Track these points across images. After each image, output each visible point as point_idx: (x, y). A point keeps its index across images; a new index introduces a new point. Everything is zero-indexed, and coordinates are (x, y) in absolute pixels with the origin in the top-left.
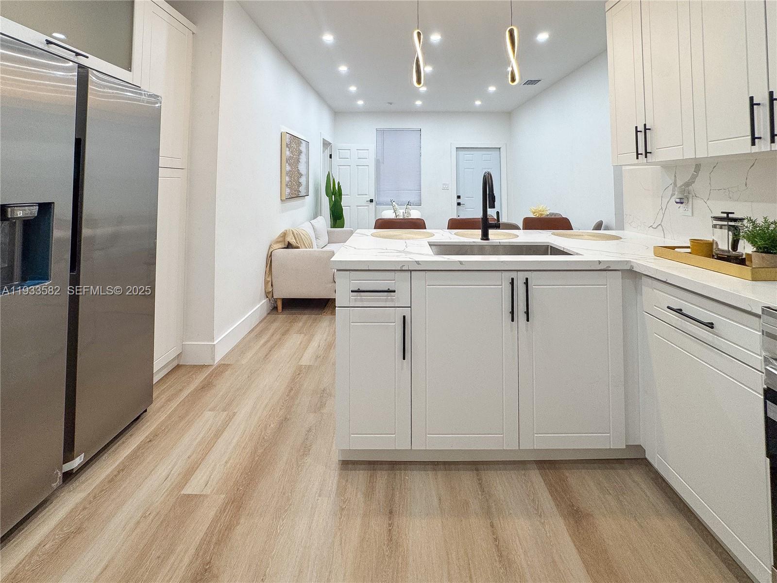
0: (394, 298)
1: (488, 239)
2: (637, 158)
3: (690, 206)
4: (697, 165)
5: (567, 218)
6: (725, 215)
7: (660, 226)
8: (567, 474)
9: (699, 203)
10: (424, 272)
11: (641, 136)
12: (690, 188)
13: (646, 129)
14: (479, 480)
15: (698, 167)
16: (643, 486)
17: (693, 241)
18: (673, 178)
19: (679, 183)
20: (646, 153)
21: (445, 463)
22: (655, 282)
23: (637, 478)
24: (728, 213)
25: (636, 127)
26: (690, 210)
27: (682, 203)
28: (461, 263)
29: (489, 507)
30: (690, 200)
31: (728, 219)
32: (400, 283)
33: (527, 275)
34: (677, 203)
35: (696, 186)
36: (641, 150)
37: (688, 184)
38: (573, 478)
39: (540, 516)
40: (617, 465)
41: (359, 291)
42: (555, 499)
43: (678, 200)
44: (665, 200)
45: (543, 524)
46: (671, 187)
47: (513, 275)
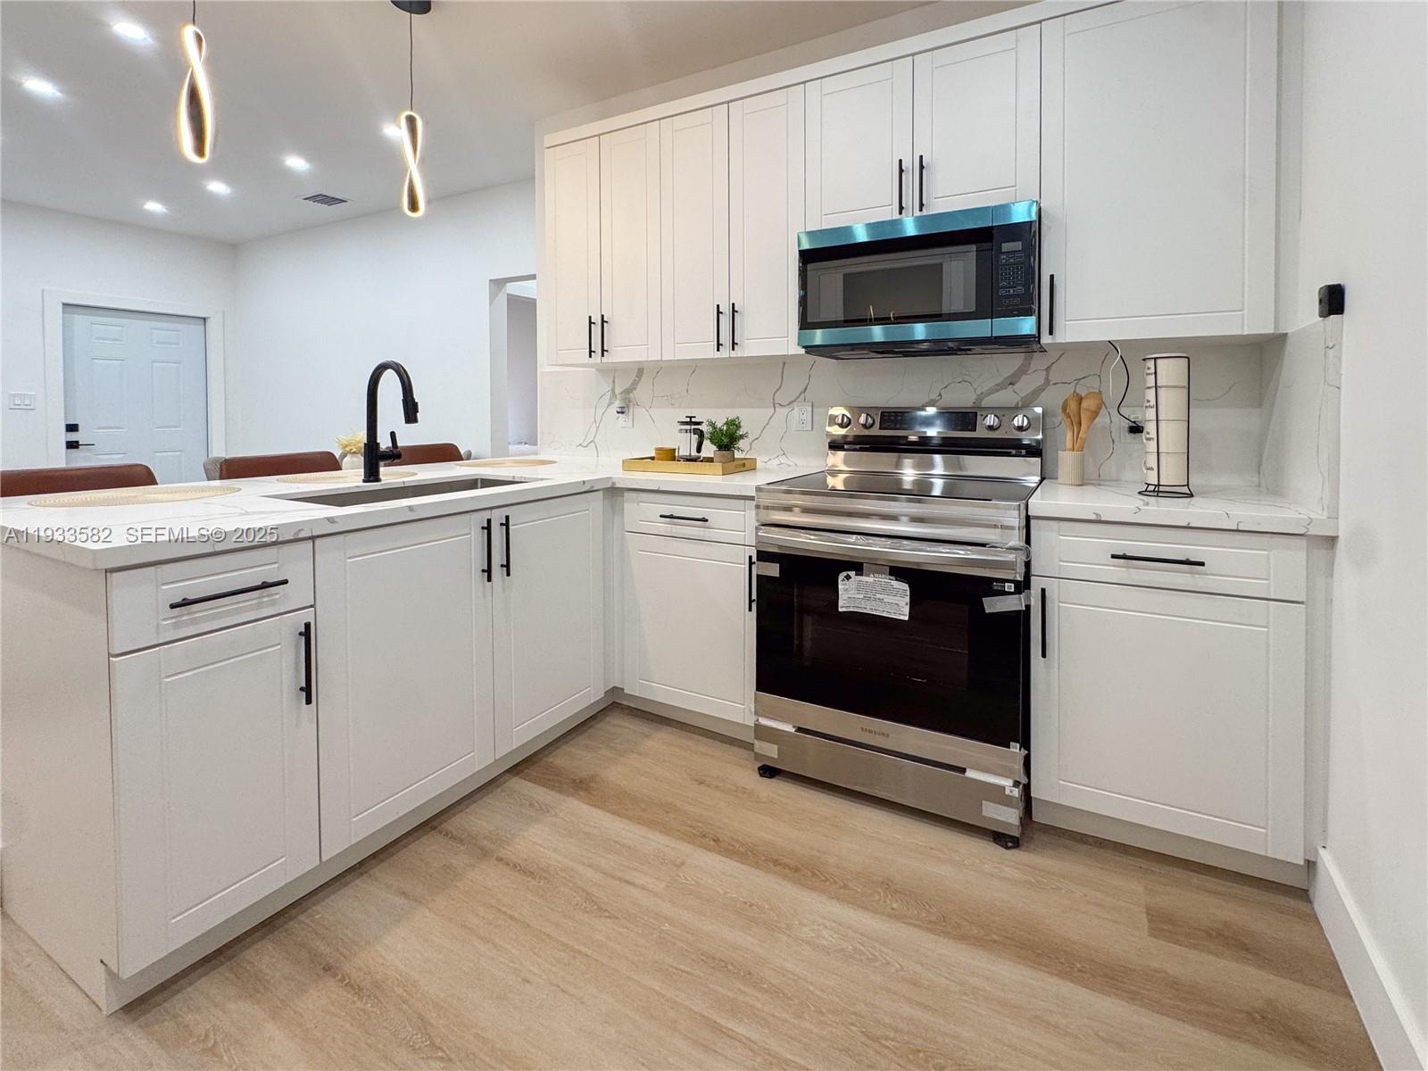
0: (277, 597)
1: (378, 480)
2: (590, 356)
3: (631, 418)
4: (639, 369)
5: (452, 444)
6: (688, 420)
7: (592, 444)
8: (551, 760)
9: (640, 413)
10: (341, 537)
11: (596, 330)
12: (631, 395)
13: (603, 321)
14: (447, 835)
15: (640, 372)
16: (625, 724)
17: (657, 449)
18: (611, 381)
19: (618, 391)
20: (603, 351)
21: (374, 856)
22: (643, 495)
23: (616, 722)
24: (691, 418)
25: (590, 317)
26: (631, 421)
27: (623, 413)
28: (411, 508)
29: (482, 849)
30: (631, 410)
31: (690, 423)
32: (293, 564)
33: (506, 511)
34: (618, 412)
35: (637, 394)
36: (597, 346)
37: (628, 391)
38: (560, 759)
39: (548, 811)
40: (593, 723)
41: (185, 603)
42: (552, 788)
43: (619, 410)
44: (600, 411)
45: (556, 815)
46: (608, 394)
47: (487, 515)
